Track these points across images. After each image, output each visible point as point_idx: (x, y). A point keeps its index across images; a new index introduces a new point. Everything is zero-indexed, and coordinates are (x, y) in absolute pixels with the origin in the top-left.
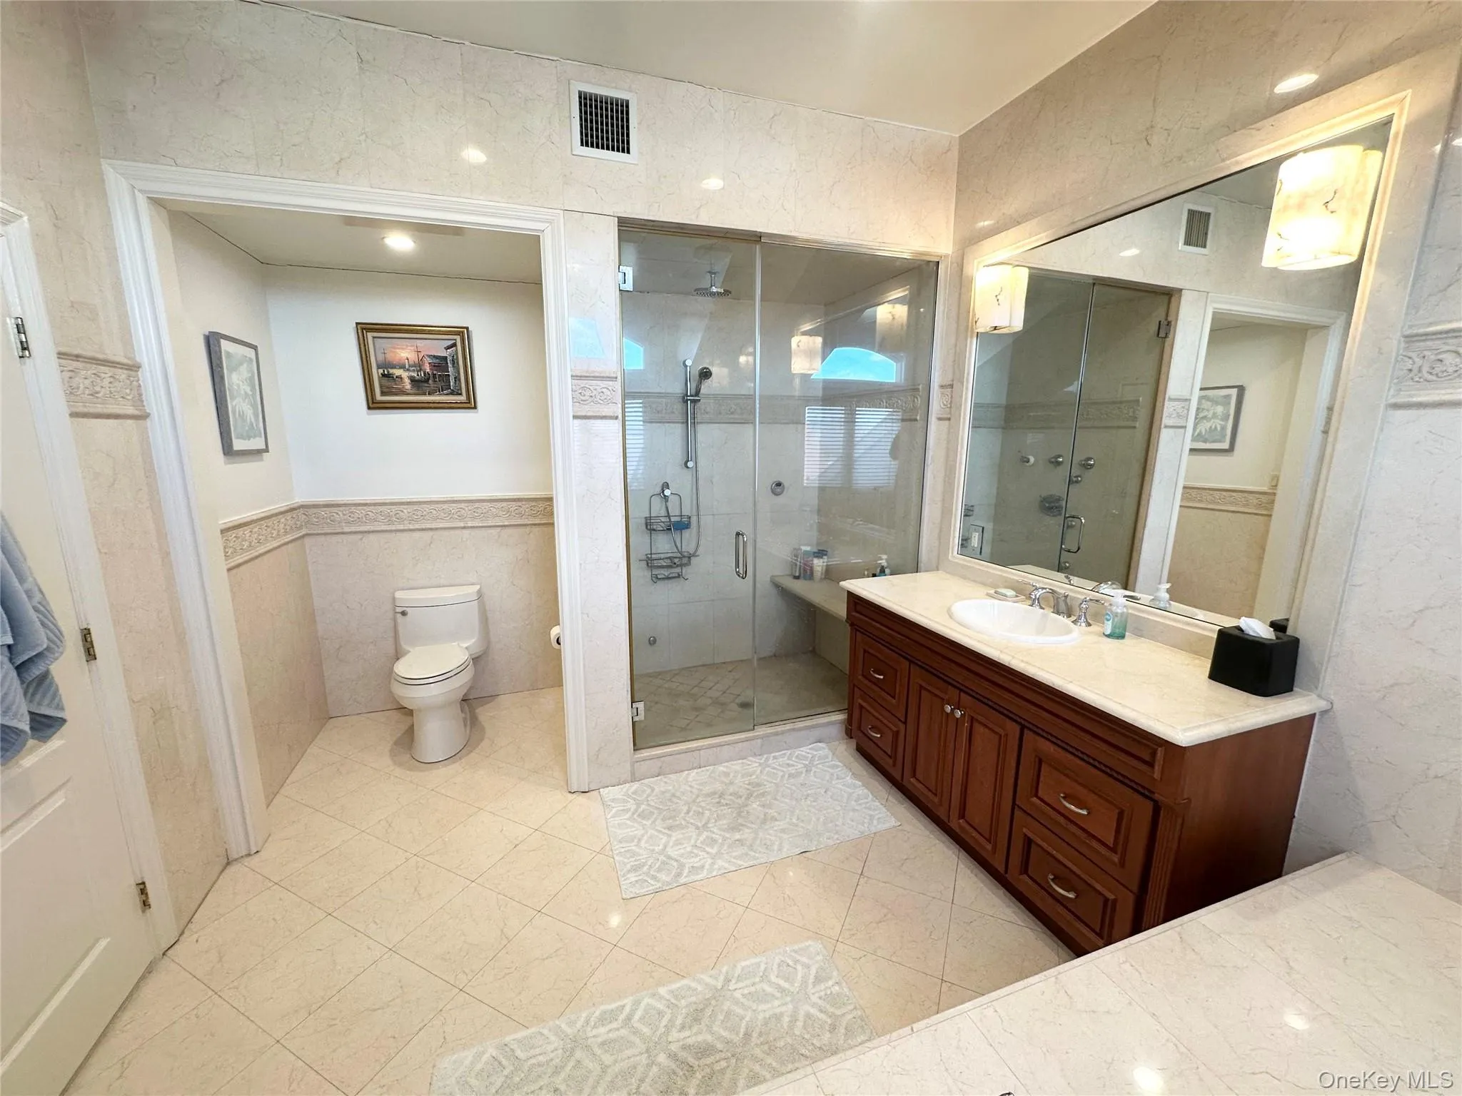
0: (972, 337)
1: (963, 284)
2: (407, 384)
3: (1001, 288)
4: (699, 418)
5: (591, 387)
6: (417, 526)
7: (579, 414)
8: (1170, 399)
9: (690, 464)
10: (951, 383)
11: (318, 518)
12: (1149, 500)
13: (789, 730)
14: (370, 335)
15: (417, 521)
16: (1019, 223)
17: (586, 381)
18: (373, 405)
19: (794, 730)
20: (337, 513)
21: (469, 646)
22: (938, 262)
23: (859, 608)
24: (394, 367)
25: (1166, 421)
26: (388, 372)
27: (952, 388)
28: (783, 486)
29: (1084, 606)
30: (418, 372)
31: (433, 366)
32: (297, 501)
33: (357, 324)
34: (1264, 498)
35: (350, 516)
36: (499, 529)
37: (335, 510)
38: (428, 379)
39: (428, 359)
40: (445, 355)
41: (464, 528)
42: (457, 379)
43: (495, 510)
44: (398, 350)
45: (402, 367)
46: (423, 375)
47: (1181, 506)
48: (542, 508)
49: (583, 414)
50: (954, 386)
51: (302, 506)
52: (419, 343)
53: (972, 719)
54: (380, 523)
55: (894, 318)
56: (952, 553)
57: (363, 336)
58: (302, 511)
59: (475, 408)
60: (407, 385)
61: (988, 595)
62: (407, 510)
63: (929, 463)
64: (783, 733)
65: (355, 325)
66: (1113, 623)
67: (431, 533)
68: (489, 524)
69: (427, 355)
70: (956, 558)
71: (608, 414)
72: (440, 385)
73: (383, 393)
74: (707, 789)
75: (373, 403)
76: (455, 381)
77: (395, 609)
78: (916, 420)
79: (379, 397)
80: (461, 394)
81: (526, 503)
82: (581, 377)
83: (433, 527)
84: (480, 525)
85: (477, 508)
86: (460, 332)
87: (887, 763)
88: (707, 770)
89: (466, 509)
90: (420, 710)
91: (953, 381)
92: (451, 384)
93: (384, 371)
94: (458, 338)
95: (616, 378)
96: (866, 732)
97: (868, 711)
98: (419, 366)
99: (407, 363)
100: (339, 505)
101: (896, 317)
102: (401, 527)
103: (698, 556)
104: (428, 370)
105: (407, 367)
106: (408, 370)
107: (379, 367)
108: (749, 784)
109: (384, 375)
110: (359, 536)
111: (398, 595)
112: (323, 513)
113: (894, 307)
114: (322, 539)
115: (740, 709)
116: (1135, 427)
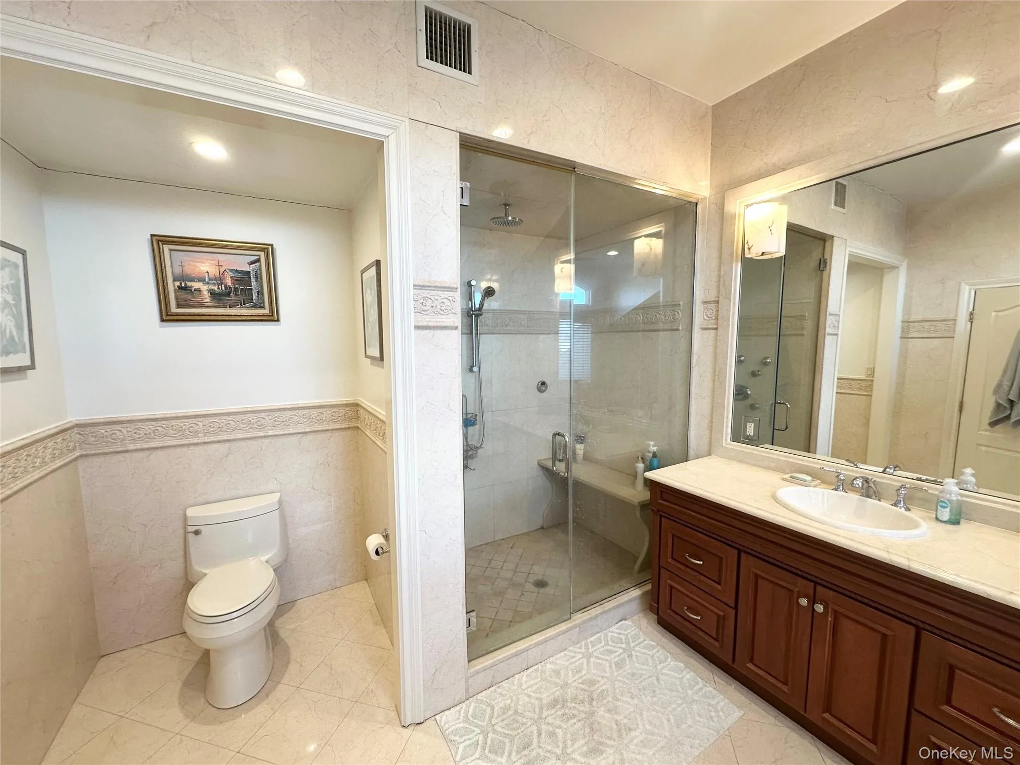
0: (737, 261)
1: (723, 219)
2: (207, 296)
3: (773, 221)
4: (481, 329)
5: (431, 297)
6: (212, 439)
7: (420, 324)
8: (830, 315)
9: (475, 369)
10: (717, 299)
11: (95, 437)
12: (820, 389)
13: (601, 613)
14: (166, 248)
15: (213, 433)
16: (784, 170)
17: (428, 291)
18: (167, 316)
19: (605, 612)
20: (120, 431)
21: (270, 558)
22: (697, 203)
23: (665, 496)
24: (193, 280)
25: (828, 330)
26: (186, 284)
27: (718, 303)
28: (547, 385)
29: (903, 492)
30: (218, 286)
31: (235, 280)
32: (70, 420)
33: (152, 236)
34: (863, 384)
35: (135, 433)
36: (300, 436)
37: (118, 427)
38: (230, 293)
39: (230, 273)
40: (249, 270)
41: (265, 437)
42: (260, 293)
43: (296, 418)
44: (197, 264)
45: (202, 280)
46: (224, 289)
47: (837, 393)
48: (343, 413)
49: (424, 324)
50: (720, 302)
51: (77, 426)
52: (220, 257)
53: (836, 614)
54: (171, 438)
55: (651, 249)
56: (726, 440)
57: (159, 249)
58: (76, 430)
59: (278, 320)
60: (207, 298)
61: (783, 479)
62: (200, 423)
63: (694, 366)
64: (596, 617)
65: (149, 237)
66: (951, 511)
67: (227, 445)
68: (290, 432)
69: (229, 270)
70: (731, 445)
71: (448, 324)
72: (241, 298)
73: (179, 306)
74: (546, 698)
75: (167, 315)
76: (258, 295)
77: (185, 528)
78: (678, 330)
79: (174, 309)
80: (263, 307)
81: (327, 409)
82: (423, 286)
83: (231, 438)
84: (281, 433)
85: (278, 417)
86: (264, 248)
87: (714, 646)
88: (537, 670)
89: (267, 418)
90: (218, 651)
91: (718, 297)
92: (254, 298)
93: (181, 283)
94: (262, 254)
95: (457, 288)
96: (683, 615)
97: (679, 591)
98: (220, 280)
99: (207, 277)
100: (122, 422)
101: (653, 248)
102: (196, 441)
103: (483, 448)
104: (229, 283)
105: (207, 280)
106: (208, 283)
107: (175, 280)
108: (583, 683)
109: (180, 288)
110: (146, 453)
111: (190, 512)
112: (103, 431)
113: (651, 240)
114: (100, 460)
115: (536, 589)
116: (803, 335)
